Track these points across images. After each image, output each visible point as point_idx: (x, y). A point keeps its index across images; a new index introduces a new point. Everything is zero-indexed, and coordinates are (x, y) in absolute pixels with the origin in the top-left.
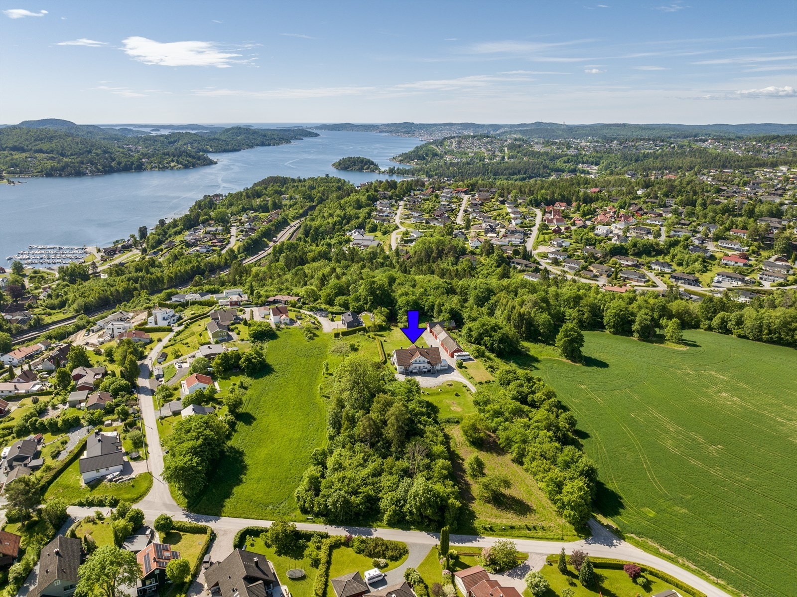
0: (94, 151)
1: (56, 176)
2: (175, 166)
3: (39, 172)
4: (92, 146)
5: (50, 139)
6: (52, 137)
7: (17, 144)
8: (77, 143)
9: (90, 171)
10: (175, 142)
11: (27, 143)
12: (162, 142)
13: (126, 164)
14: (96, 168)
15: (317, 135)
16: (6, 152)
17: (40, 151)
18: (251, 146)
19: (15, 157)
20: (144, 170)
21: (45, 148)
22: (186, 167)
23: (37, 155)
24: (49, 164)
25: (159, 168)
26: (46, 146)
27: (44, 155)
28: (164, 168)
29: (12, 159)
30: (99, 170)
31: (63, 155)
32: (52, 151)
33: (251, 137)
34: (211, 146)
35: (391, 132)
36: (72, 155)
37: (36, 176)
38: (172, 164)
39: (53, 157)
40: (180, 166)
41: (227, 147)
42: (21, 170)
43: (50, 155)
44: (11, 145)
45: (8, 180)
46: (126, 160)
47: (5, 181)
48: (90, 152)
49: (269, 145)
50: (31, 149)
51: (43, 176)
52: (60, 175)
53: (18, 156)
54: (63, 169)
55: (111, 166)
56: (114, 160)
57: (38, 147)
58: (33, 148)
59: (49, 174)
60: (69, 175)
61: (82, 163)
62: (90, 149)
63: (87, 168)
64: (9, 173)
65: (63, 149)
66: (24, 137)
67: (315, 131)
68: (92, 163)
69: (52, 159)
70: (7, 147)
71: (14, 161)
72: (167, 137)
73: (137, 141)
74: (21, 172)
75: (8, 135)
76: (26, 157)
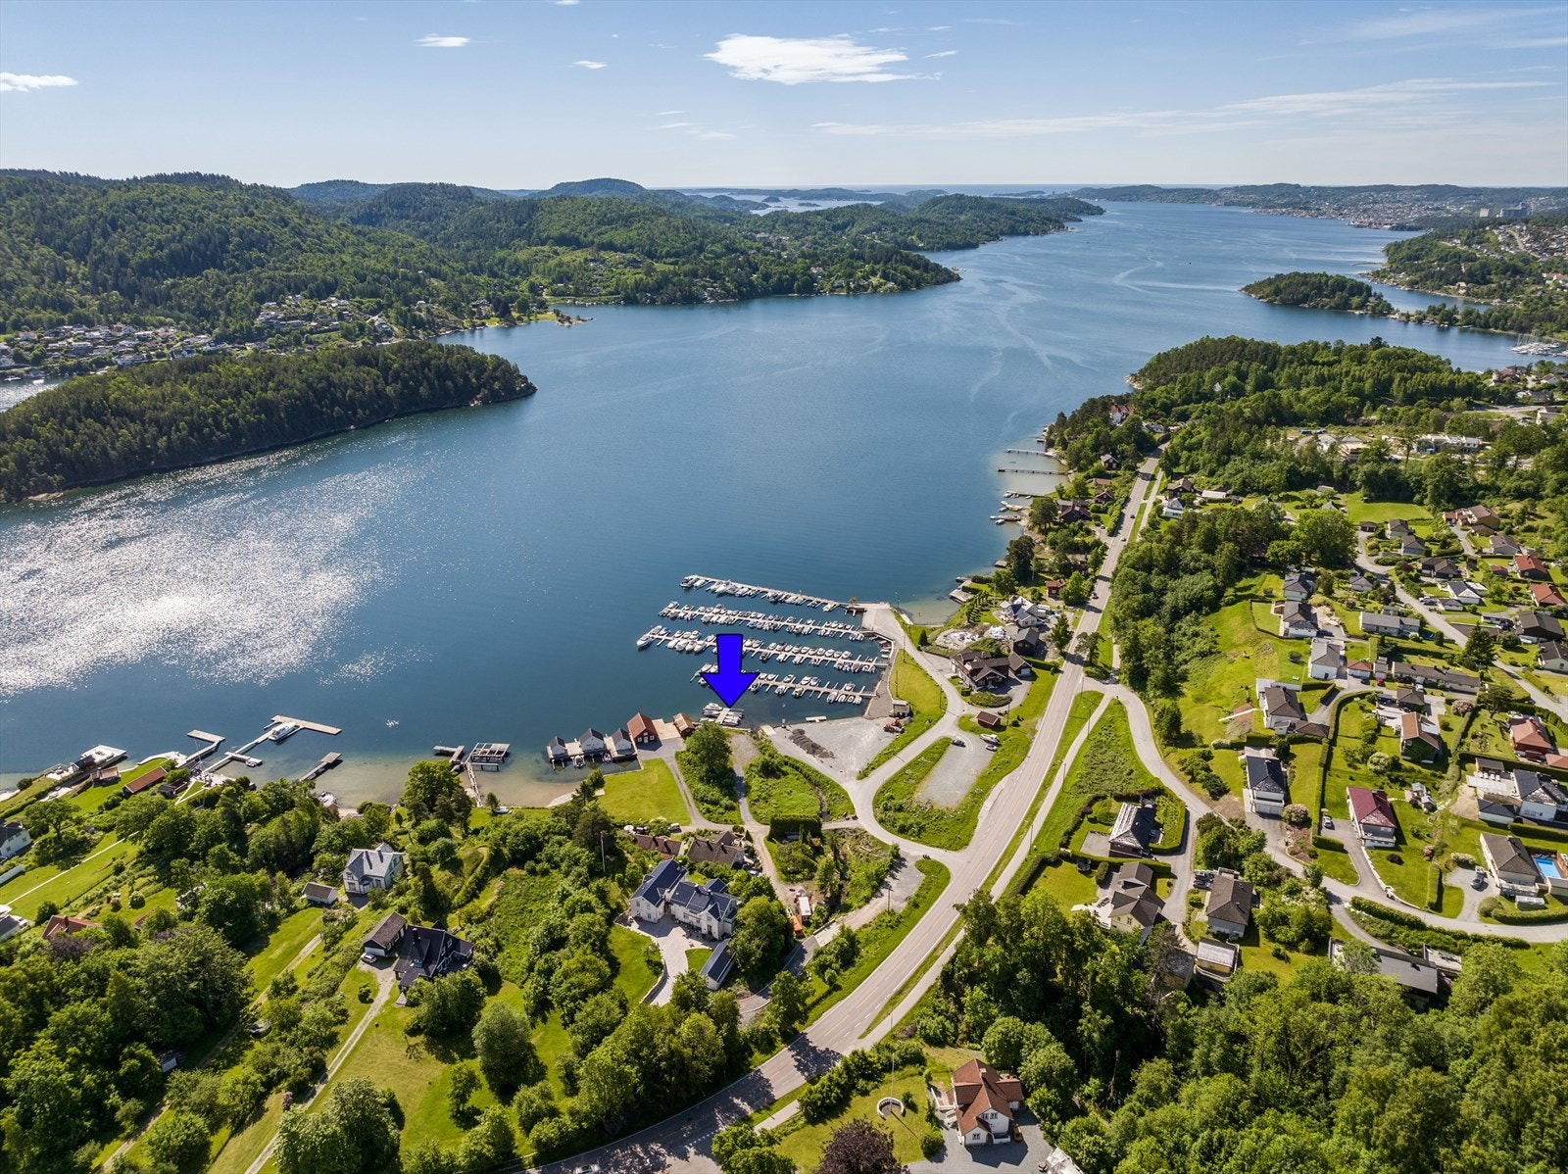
0: (709, 247)
1: (644, 304)
2: (880, 285)
3: (611, 294)
4: (705, 236)
5: (627, 220)
6: (631, 216)
7: (566, 231)
8: (677, 229)
9: (712, 295)
10: (845, 226)
11: (585, 229)
12: (822, 227)
13: (780, 279)
14: (723, 287)
15: (1100, 211)
16: (546, 248)
17: (610, 246)
18: (994, 237)
19: (566, 258)
20: (818, 293)
21: (618, 241)
22: (904, 288)
23: (604, 255)
24: (630, 277)
25: (849, 288)
26: (619, 236)
27: (618, 256)
28: (858, 291)
29: (561, 265)
30: (728, 291)
31: (651, 255)
32: (631, 247)
33: (988, 216)
34: (920, 237)
35: (1253, 205)
36: (668, 255)
37: (606, 303)
38: (875, 280)
39: (634, 260)
40: (891, 284)
41: (951, 239)
42: (577, 289)
43: (629, 256)
44: (555, 233)
45: (557, 313)
46: (780, 269)
47: (550, 314)
48: (701, 249)
49: (1026, 234)
50: (592, 243)
51: (618, 303)
52: (653, 302)
53: (572, 257)
54: (659, 287)
55: (751, 283)
56: (755, 270)
57: (605, 238)
58: (596, 240)
59: (631, 298)
60: (670, 302)
61: (695, 274)
62: (702, 243)
63: (705, 288)
64: (554, 294)
65: (652, 240)
66: (580, 216)
67: (1095, 202)
68: (715, 277)
69: (634, 264)
70: (548, 238)
71: (565, 268)
72: (829, 215)
73: (771, 223)
74: (577, 294)
75: (550, 213)
76: (586, 260)
